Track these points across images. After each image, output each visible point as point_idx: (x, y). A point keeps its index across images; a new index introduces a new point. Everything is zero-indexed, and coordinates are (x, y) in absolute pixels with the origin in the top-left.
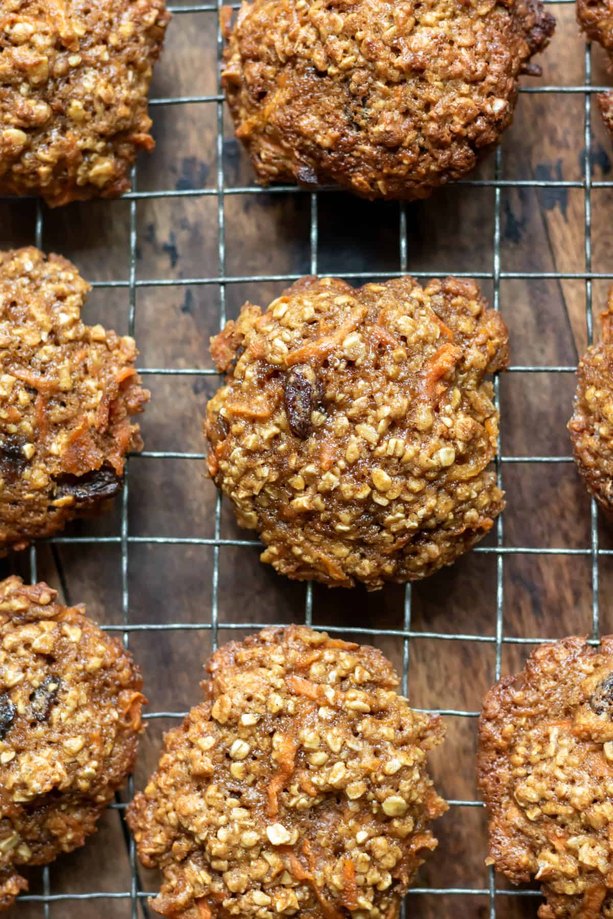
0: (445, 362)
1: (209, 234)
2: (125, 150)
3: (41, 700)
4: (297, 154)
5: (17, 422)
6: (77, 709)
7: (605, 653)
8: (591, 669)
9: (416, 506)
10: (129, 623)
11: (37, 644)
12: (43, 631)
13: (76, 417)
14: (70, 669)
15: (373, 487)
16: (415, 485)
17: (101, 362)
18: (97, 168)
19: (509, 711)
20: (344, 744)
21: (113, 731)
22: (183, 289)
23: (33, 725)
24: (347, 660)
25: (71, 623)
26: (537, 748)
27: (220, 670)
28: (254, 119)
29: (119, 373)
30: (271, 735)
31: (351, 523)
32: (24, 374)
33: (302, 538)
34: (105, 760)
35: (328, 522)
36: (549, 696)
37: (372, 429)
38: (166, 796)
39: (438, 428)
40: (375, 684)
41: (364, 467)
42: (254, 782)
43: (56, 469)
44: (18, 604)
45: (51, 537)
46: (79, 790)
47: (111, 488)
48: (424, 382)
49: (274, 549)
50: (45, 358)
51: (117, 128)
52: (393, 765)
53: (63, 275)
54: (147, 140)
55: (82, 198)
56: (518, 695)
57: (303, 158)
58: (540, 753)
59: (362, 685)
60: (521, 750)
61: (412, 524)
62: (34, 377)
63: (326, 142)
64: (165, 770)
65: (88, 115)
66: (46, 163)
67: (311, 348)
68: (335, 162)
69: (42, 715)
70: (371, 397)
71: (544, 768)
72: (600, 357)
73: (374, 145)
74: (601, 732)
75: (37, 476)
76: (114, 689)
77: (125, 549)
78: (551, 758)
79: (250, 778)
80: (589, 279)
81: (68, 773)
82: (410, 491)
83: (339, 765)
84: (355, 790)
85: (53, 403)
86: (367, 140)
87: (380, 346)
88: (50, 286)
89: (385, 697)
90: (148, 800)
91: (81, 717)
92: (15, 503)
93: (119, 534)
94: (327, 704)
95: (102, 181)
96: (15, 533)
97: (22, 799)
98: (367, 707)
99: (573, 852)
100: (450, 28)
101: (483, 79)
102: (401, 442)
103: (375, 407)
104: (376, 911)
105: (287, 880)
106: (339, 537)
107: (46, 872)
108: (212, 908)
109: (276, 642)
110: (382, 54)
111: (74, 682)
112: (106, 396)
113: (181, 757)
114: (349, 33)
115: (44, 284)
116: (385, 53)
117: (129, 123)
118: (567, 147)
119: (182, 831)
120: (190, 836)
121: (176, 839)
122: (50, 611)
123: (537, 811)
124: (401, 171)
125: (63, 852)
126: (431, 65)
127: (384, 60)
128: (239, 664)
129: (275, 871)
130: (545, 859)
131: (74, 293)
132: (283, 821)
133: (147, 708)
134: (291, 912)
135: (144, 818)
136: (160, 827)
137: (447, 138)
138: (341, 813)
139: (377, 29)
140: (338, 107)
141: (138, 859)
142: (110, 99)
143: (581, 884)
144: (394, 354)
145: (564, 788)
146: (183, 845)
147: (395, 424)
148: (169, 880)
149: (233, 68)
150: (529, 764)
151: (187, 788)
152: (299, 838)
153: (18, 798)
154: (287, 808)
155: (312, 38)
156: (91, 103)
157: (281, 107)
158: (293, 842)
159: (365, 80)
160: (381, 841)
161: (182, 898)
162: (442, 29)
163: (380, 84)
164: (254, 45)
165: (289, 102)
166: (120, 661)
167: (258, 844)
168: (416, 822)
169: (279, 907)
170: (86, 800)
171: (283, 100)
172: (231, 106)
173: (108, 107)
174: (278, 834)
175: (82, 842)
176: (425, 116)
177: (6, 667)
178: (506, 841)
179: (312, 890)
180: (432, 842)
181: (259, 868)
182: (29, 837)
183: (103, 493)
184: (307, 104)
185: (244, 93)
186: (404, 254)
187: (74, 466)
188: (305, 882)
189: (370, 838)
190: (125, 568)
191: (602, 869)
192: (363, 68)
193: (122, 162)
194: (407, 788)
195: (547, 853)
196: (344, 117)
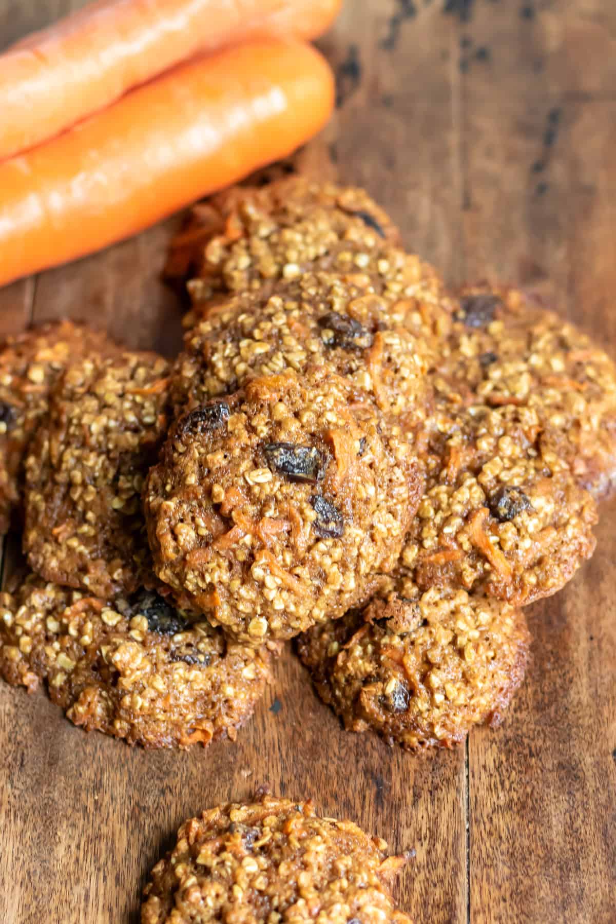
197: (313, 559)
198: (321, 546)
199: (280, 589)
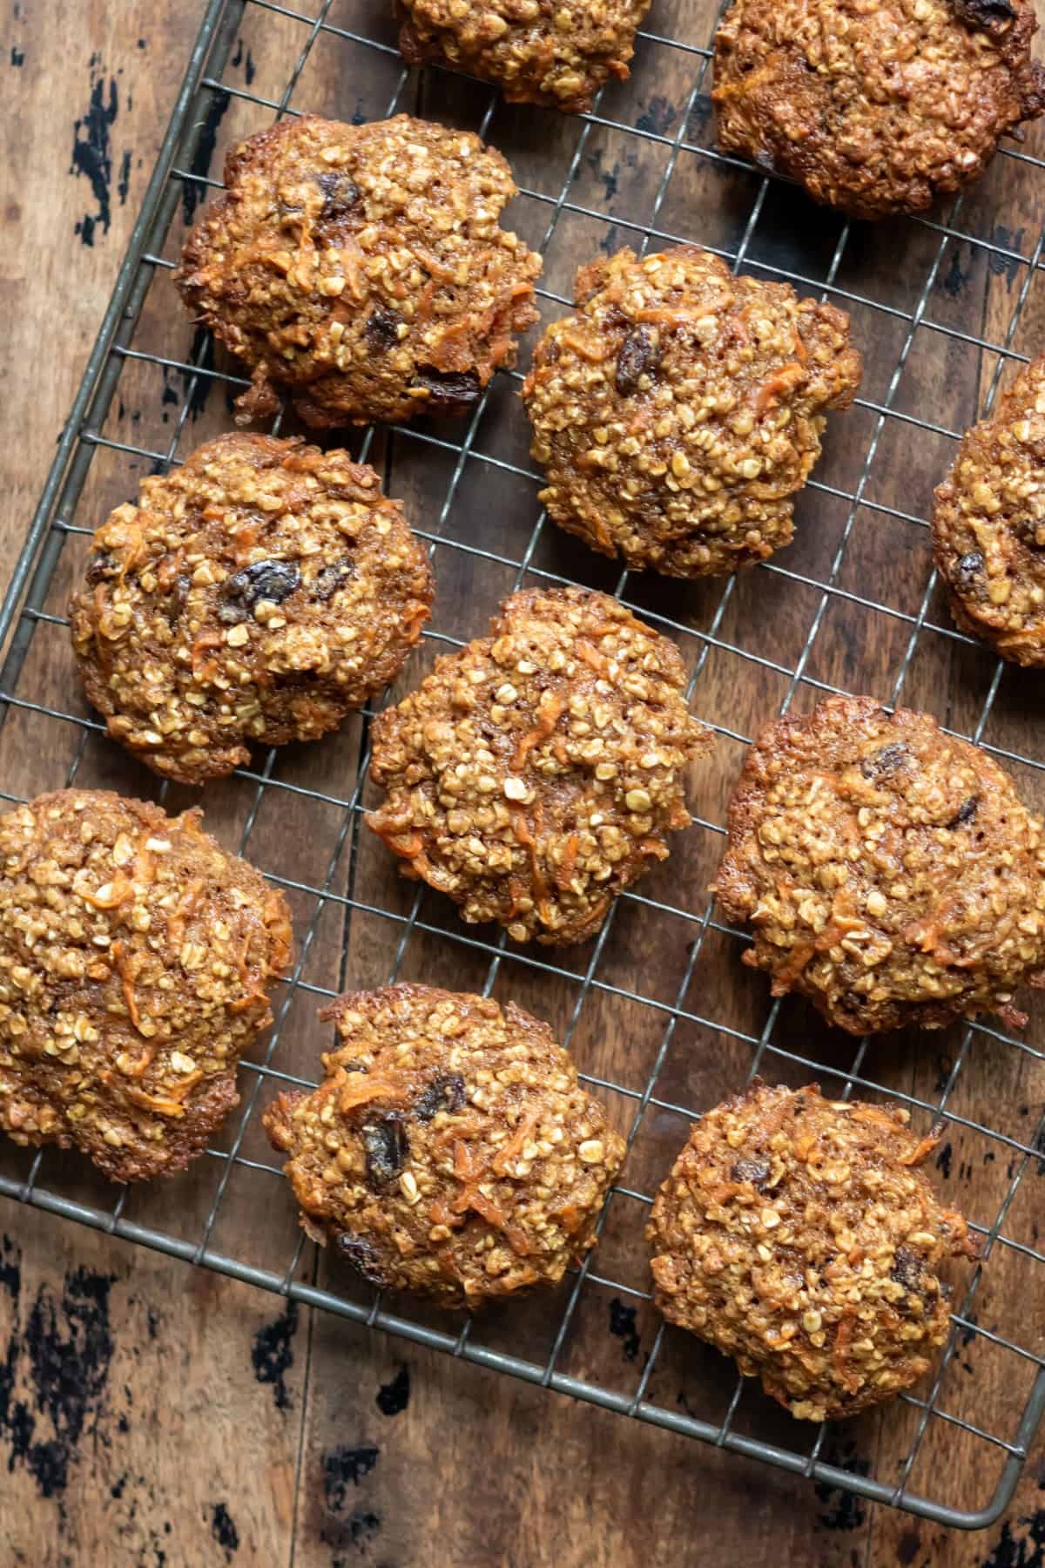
0: (787, 379)
1: (654, 180)
2: (598, 71)
3: (329, 579)
4: (762, 135)
5: (400, 298)
6: (361, 601)
7: (895, 724)
8: (875, 733)
9: (704, 504)
10: (440, 535)
11: (343, 523)
12: (354, 512)
13: (458, 313)
14: (368, 558)
15: (670, 469)
16: (710, 483)
17: (502, 269)
18: (565, 80)
19: (782, 748)
20: (609, 723)
21: (388, 634)
22: (609, 226)
23: (313, 600)
24: (641, 643)
25: (384, 515)
26: (796, 792)
27: (514, 611)
28: (732, 87)
29: (516, 286)
30: (542, 690)
31: (636, 495)
32: (424, 255)
33: (584, 490)
34: (371, 660)
35: (614, 485)
36: (825, 746)
37: (691, 413)
38: (418, 717)
39: (754, 438)
40: (659, 676)
41: (669, 445)
42: (510, 731)
43: (422, 358)
44: (338, 478)
45: (393, 424)
46: (335, 680)
47: (470, 395)
48: (759, 390)
49: (554, 491)
50: (450, 246)
51: (597, 48)
52: (650, 760)
53: (495, 172)
54: (623, 70)
55: (539, 102)
56: (796, 735)
57: (767, 142)
58: (798, 798)
59: (648, 673)
60: (780, 789)
61: (693, 519)
62: (432, 260)
63: (794, 135)
64: (427, 691)
65: (574, 27)
66: (516, 59)
67: (667, 314)
68: (796, 156)
69: (325, 594)
70: (703, 383)
71: (796, 813)
72: (987, 434)
73: (839, 153)
74: (862, 795)
75: (402, 358)
76: (403, 594)
77: (462, 461)
78: (806, 806)
79: (507, 726)
80: (1004, 355)
81: (331, 659)
82: (703, 487)
83: (598, 742)
84: (605, 771)
85: (442, 293)
86: (833, 147)
87: (733, 338)
88: (479, 178)
89: (666, 691)
90: (398, 716)
91: (362, 609)
92: (370, 377)
93: (461, 444)
94: (607, 679)
95: (565, 94)
96: (360, 407)
97: (277, 670)
98: (644, 694)
99: (795, 903)
100: (948, 69)
101: (963, 128)
102: (713, 437)
103: (702, 394)
104: (585, 900)
105: (508, 838)
106: (620, 504)
107: (273, 754)
108: (425, 842)
109: (579, 603)
110: (874, 71)
111: (367, 573)
112: (496, 304)
113: (446, 682)
114: (850, 39)
115: (473, 174)
116: (878, 71)
117: (610, 48)
118: (1035, 220)
119: (422, 756)
120: (429, 763)
121: (414, 762)
122: (367, 496)
123: (775, 853)
124: (856, 187)
125: (297, 740)
126: (917, 98)
127: (874, 77)
128: (535, 611)
129: (500, 824)
130: (766, 902)
131: (500, 193)
132: (525, 777)
133: (429, 624)
134: (502, 871)
135: (389, 732)
136: (401, 745)
137: (910, 172)
138: (584, 790)
139: (878, 46)
140: (817, 105)
141: (370, 770)
142: (600, 19)
143: (792, 937)
144: (741, 351)
145: (808, 839)
146: (419, 770)
147: (716, 417)
148: (392, 802)
149: (730, 31)
150: (783, 805)
151: (442, 715)
152: (535, 801)
153: (273, 667)
154: (533, 768)
155: (814, 31)
156: (580, 16)
157: (762, 85)
158: (527, 802)
159: (850, 89)
160: (613, 831)
161: (399, 820)
162: (939, 68)
163: (863, 99)
164: (757, 17)
165: (771, 83)
166: (420, 569)
167: (492, 792)
168: (654, 825)
169: (492, 861)
170: (337, 694)
171: (766, 79)
172: (716, 66)
173: (596, 26)
174: (516, 788)
175: (320, 736)
176: (895, 143)
177: (305, 535)
178: (735, 874)
179: (529, 857)
180: (663, 852)
181: (485, 816)
182: (269, 712)
183: (460, 398)
184: (788, 92)
185: (732, 58)
186: (834, 267)
187: (442, 362)
188: (525, 846)
189: (603, 824)
190: (456, 479)
191: (817, 928)
192: (853, 77)
193: (592, 82)
194: (656, 787)
195: (770, 898)
196: (818, 116)
197: (494, 1104)
198: (478, 1098)
199: (538, 1137)
